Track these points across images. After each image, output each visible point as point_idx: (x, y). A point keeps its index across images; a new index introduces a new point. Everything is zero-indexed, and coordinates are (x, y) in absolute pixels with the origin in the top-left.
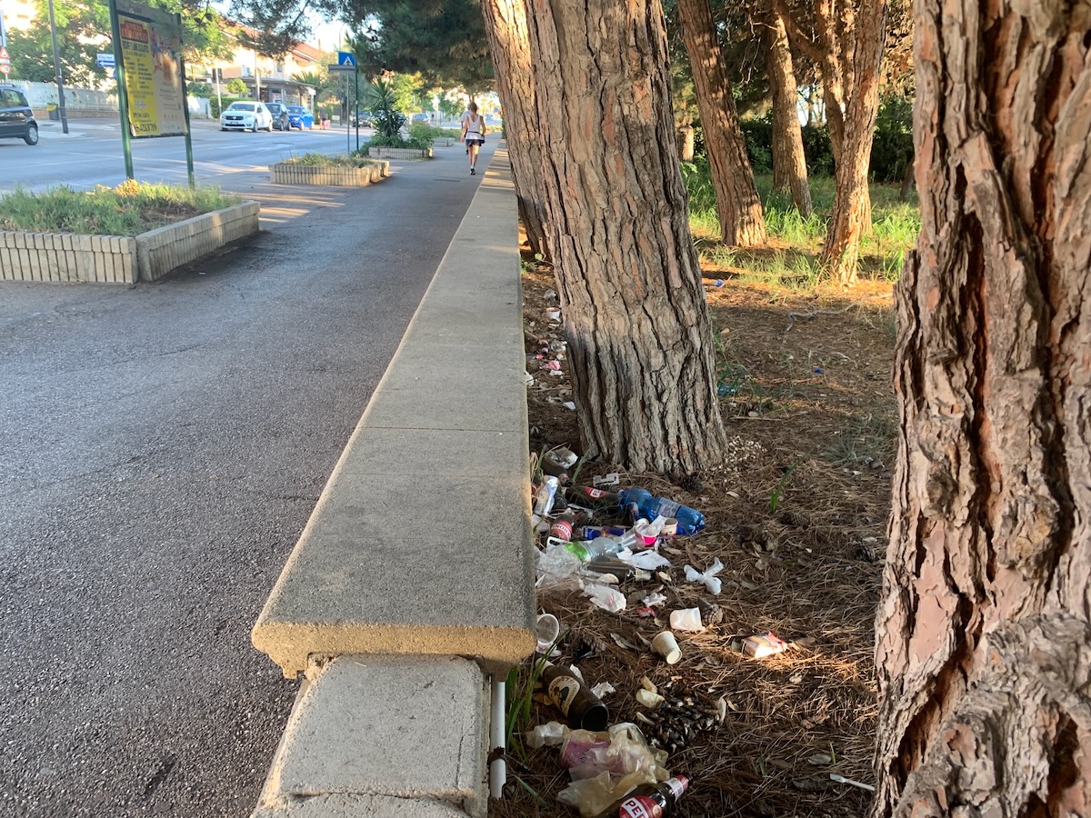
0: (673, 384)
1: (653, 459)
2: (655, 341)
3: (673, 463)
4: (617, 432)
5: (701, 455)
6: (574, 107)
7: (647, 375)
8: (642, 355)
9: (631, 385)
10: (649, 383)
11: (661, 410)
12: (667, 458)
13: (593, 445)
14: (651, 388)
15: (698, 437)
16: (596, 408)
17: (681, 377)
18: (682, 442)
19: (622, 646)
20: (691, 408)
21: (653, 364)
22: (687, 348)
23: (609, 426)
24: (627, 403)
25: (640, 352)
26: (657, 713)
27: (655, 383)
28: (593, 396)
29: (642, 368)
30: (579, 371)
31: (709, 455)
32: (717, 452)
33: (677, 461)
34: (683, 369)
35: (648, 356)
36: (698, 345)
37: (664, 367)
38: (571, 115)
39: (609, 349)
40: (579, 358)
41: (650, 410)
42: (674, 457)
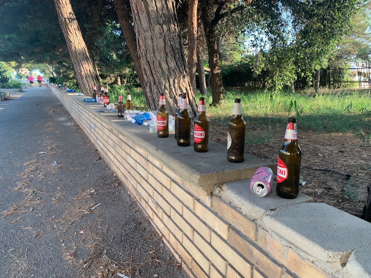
6: (155, 42)
38: (154, 45)
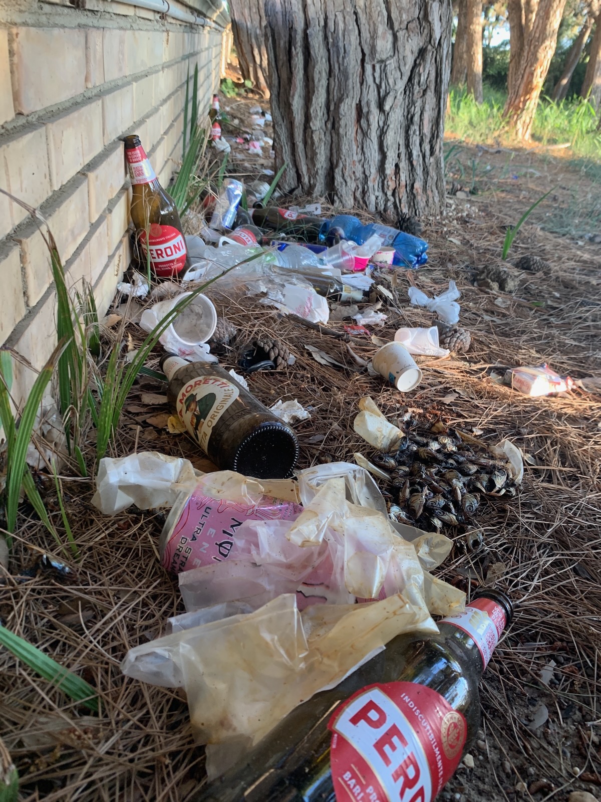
0: (401, 85)
1: (364, 193)
2: (385, 13)
3: (387, 200)
4: (323, 152)
5: (419, 198)
7: (368, 68)
8: (366, 35)
9: (347, 79)
10: (369, 79)
11: (381, 124)
12: (380, 194)
13: (292, 173)
14: (371, 88)
15: (419, 170)
16: (299, 118)
17: (410, 79)
18: (401, 174)
19: (323, 362)
20: (417, 128)
21: (378, 48)
22: (424, 35)
23: (313, 143)
24: (339, 107)
25: (362, 30)
26: (393, 457)
27: (378, 81)
28: (296, 98)
29: (364, 54)
30: (280, 63)
31: (427, 201)
32: (437, 199)
33: (392, 199)
34: (415, 65)
35: (374, 37)
36: (437, 35)
37: (392, 57)
39: (322, 23)
40: (282, 43)
41: (368, 121)
42: (389, 193)
